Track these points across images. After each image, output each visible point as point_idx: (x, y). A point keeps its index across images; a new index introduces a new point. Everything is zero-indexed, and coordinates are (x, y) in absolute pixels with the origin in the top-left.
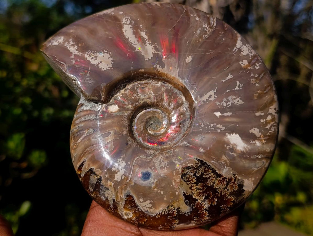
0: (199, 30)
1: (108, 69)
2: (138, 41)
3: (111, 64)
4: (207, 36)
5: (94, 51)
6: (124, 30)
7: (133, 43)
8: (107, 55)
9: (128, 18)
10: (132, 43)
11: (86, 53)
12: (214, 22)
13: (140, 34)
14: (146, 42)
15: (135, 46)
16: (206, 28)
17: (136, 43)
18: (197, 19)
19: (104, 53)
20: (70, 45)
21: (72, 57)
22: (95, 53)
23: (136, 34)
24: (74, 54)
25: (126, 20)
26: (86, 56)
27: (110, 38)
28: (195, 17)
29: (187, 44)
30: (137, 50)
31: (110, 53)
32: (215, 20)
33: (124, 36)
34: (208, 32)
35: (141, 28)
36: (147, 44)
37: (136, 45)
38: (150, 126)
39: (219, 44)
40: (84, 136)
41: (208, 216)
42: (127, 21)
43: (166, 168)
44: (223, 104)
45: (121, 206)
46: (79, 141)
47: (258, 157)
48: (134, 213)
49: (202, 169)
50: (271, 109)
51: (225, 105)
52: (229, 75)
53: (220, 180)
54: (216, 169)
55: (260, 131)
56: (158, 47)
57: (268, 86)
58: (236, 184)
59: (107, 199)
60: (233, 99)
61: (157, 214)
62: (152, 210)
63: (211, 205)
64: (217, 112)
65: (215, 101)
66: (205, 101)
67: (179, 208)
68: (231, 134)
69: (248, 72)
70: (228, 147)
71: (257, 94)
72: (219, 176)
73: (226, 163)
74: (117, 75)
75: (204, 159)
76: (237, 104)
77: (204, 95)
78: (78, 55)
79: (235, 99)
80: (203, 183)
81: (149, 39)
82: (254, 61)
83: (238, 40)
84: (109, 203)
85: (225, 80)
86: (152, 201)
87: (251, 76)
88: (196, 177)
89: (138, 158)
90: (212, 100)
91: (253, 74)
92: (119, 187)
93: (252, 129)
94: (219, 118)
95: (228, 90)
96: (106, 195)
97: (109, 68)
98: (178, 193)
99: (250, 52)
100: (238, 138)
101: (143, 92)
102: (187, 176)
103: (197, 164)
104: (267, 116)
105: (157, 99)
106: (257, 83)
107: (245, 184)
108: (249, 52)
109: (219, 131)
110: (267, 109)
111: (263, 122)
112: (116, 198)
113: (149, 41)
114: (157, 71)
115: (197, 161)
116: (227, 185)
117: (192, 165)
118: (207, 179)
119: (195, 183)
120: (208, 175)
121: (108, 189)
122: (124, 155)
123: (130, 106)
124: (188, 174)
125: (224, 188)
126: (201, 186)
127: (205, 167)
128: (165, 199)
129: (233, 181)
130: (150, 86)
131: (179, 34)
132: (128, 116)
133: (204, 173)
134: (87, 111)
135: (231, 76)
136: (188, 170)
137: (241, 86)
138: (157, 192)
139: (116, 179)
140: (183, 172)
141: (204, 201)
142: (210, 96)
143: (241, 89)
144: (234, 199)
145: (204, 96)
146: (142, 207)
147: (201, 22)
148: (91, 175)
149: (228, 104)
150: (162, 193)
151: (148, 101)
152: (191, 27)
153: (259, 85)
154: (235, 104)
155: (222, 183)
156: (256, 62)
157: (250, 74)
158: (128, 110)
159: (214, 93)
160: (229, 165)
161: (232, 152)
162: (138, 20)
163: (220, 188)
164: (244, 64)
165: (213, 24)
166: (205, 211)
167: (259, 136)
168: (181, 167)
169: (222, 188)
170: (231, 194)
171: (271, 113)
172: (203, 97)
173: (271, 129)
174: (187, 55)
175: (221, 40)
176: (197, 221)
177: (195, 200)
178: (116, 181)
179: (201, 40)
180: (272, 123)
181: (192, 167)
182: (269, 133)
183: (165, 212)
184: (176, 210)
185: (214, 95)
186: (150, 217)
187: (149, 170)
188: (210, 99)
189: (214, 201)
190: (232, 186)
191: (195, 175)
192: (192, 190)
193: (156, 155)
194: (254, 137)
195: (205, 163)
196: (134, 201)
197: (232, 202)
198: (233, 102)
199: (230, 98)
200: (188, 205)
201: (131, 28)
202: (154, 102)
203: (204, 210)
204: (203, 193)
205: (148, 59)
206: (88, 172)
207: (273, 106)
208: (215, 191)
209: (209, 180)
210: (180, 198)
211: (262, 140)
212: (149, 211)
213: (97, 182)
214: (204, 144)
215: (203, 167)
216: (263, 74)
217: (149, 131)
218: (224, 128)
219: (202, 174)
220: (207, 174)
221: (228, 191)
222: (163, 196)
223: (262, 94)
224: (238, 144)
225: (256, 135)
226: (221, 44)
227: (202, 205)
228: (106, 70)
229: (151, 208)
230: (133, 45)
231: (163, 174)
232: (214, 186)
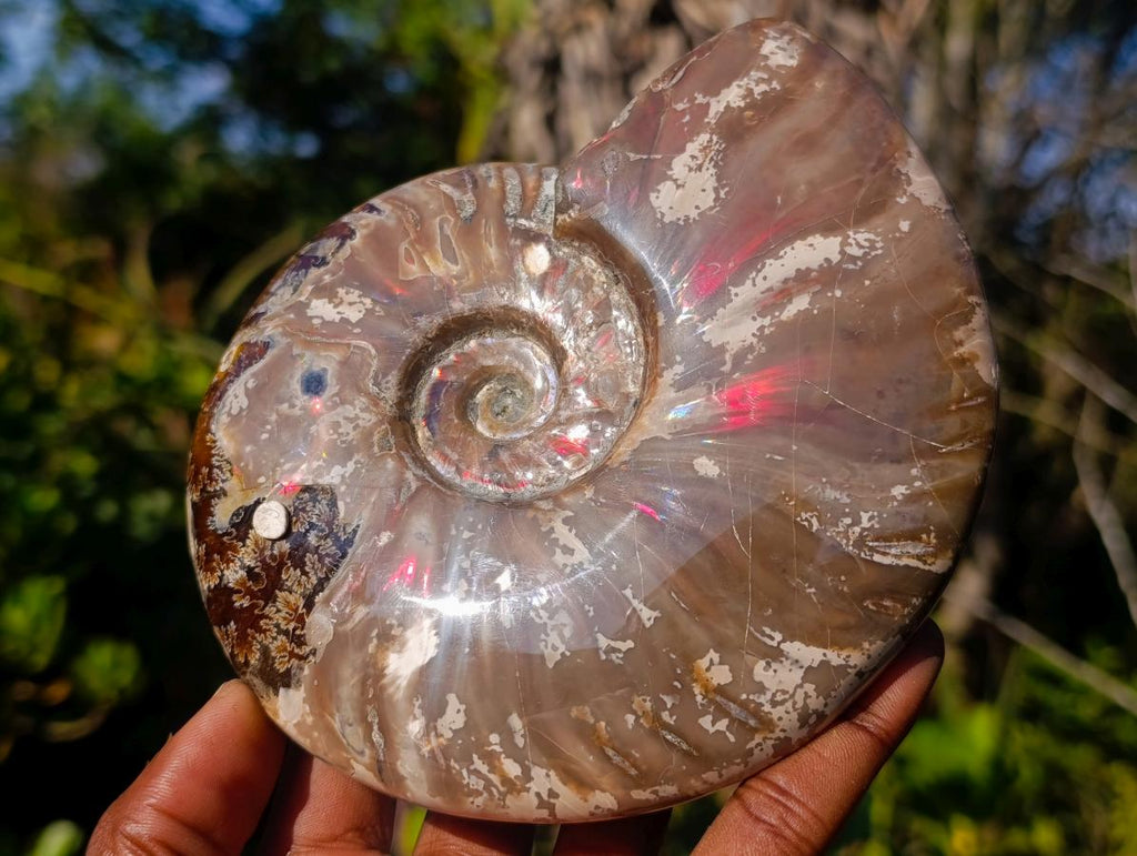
0: (838, 497)
1: (655, 214)
2: (770, 289)
3: (674, 219)
4: (815, 528)
5: (721, 160)
6: (817, 239)
7: (761, 275)
8: (708, 200)
9: (873, 247)
10: (759, 271)
11: (715, 138)
12: (895, 556)
13: (799, 292)
14: (769, 318)
15: (749, 282)
16: (856, 522)
17: (762, 285)
18: (899, 491)
19: (716, 190)
20: (752, 85)
21: (700, 99)
22: (717, 163)
23: (802, 279)
24: (713, 101)
25: (867, 244)
26: (704, 138)
27: (779, 198)
28: (908, 482)
29: (768, 456)
30: (734, 290)
31: (715, 207)
32: (914, 563)
33: (789, 241)
34: (839, 533)
35: (830, 294)
36: (760, 322)
37: (754, 285)
38: (504, 389)
39: (784, 571)
40: (456, 195)
41: (209, 588)
42: (861, 247)
43: (335, 436)
45: (247, 335)
46: (444, 187)
47: (372, 730)
48: (227, 374)
49: (329, 547)
50: (548, 775)
52: (655, 610)
53: (298, 607)
54: (326, 592)
55: (456, 733)
56: (750, 357)
57: (634, 766)
58: (289, 661)
60: (559, 628)
61: (214, 434)
62: (225, 418)
63: (232, 591)
66: (553, 536)
67: (225, 495)
68: (435, 627)
69: (676, 683)
70: (395, 622)
71: (592, 721)
72: (309, 605)
73: (346, 621)
75: (358, 550)
76: (542, 645)
77: (574, 531)
78: (707, 114)
79: (561, 636)
80: (290, 553)
81: (781, 325)
82: (734, 709)
83: (825, 651)
85: (630, 597)
86: (244, 413)
87: (665, 698)
88: (307, 531)
89: (370, 355)
90: (554, 559)
91: (673, 704)
92: (292, 316)
93: (461, 703)
94: (492, 585)
95: (592, 609)
96: (280, 291)
97: (659, 215)
98: (261, 484)
99: (779, 698)
100: (425, 654)
101: (603, 343)
102: (311, 504)
103: (344, 528)
104: (515, 761)
106: (637, 720)
107: (292, 691)
108: (774, 695)
110: (544, 759)
111: (491, 744)
112: (269, 317)
113: (769, 326)
114: (664, 369)
115: (354, 527)
116: (286, 633)
117: (342, 515)
118: (302, 566)
119: (290, 531)
120: (313, 568)
121: (295, 290)
122: (382, 313)
124: (314, 507)
125: (277, 626)
126: (280, 550)
127: (334, 556)
128: (248, 449)
129: (296, 651)
130: (623, 360)
131: (812, 424)
132: (517, 308)
133: (319, 555)
135: (649, 619)
136: (328, 505)
137: (613, 656)
138: (267, 422)
139: (315, 303)
140: (323, 489)
141: (242, 567)
142: (568, 551)
143: (603, 657)
144: (252, 662)
145: (570, 531)
146: (235, 390)
147: (883, 502)
148: (338, 239)
149: (542, 612)
150: (264, 436)
151: (569, 364)
152: (852, 469)
153: (630, 727)
154: (543, 636)
155: (291, 615)
156: (733, 720)
157: (672, 691)
159: (581, 563)
160: (341, 629)
161: (378, 636)
162: (867, 283)
163: (278, 611)
164: (708, 669)
165: (884, 554)
166: (219, 574)
167: (440, 729)
168: (336, 481)
169: (278, 618)
170: (265, 652)
171: (533, 774)
172: (567, 527)
173: (473, 777)
174: (722, 459)
175: (806, 579)
176: (198, 557)
177: (244, 537)
178: (309, 306)
179: (792, 503)
180: (495, 778)
181: (335, 516)
182: (457, 767)
183: (218, 455)
184: (221, 485)
185: (574, 564)
186: (210, 417)
187: (332, 389)
188: (558, 551)
189: (244, 597)
190: (285, 649)
191: (313, 526)
193: (376, 405)
194: (434, 713)
195: (344, 555)
196: (252, 365)
197: (246, 657)
198: (548, 631)
199: (563, 617)
200: (232, 519)
201: (827, 260)
203: (222, 571)
204: (263, 560)
205: (704, 333)
206: (350, 228)
207: (560, 783)
208: (269, 596)
209: (298, 572)
210: (250, 492)
211: (429, 742)
212: (223, 412)
213: (317, 258)
214: (406, 545)
215: (334, 548)
216: (685, 747)
217: (487, 387)
219: (314, 550)
220: (313, 564)
221: (273, 638)
222: (254, 441)
223: (598, 738)
224: (406, 655)
225: (441, 717)
226: (786, 581)
227: (233, 561)
228: (652, 207)
229: (229, 414)
230: (754, 274)
231: (317, 431)
232: (281, 590)
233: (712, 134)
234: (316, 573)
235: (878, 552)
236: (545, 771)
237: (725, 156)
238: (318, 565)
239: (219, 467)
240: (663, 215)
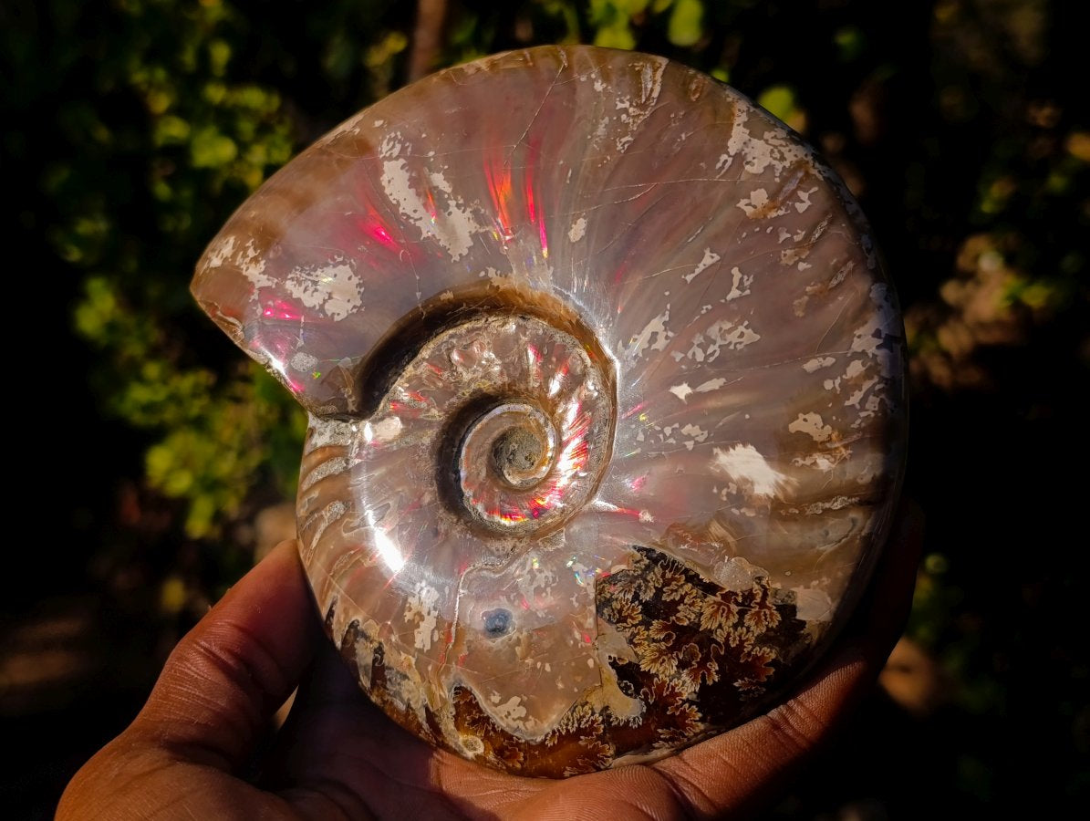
0: (603, 125)
1: (353, 313)
2: (425, 205)
3: (359, 296)
4: (630, 139)
5: (310, 266)
6: (384, 179)
7: (412, 215)
8: (344, 271)
9: (395, 138)
10: (409, 217)
11: (290, 276)
12: (654, 82)
13: (429, 181)
14: (449, 202)
15: (418, 224)
16: (625, 111)
17: (421, 212)
18: (599, 86)
19: (336, 265)
20: (248, 260)
21: (255, 296)
22: (312, 270)
23: (417, 182)
24: (258, 285)
25: (392, 143)
26: (289, 285)
27: (348, 213)
28: (592, 82)
29: (568, 182)
30: (425, 235)
31: (350, 263)
32: (660, 73)
33: (384, 198)
34: (634, 122)
35: (432, 160)
36: (453, 208)
37: (421, 219)
38: (510, 461)
39: (668, 156)
40: (323, 526)
41: (701, 720)
42: (393, 146)
43: (549, 590)
44: (694, 354)
45: (448, 725)
46: (314, 544)
47: (830, 509)
48: (486, 738)
49: (655, 577)
50: (859, 337)
51: (700, 357)
52: (704, 254)
53: (715, 602)
54: (698, 571)
55: (825, 422)
56: (483, 210)
57: (845, 263)
58: (769, 608)
59: (409, 706)
60: (723, 334)
61: (546, 736)
62: (530, 724)
63: (703, 686)
64: (680, 384)
65: (668, 349)
66: (640, 355)
67: (607, 708)
68: (727, 450)
69: (768, 231)
70: (724, 492)
71: (806, 298)
72: (711, 588)
73: (727, 545)
74: (380, 328)
75: (657, 542)
76: (739, 347)
77: (635, 336)
78: (269, 287)
79: (730, 331)
80: (663, 619)
81: (455, 192)
82: (790, 187)
83: (735, 125)
84: (416, 716)
85: (693, 276)
86: (525, 698)
87: (781, 240)
88: (641, 603)
89: (471, 572)
90: (661, 350)
91: (787, 232)
92: (430, 668)
93: (798, 418)
94: (686, 403)
95: (705, 307)
96: (405, 696)
97: (355, 311)
98: (595, 662)
99: (778, 156)
100: (753, 457)
101: (468, 359)
102: (614, 604)
103: (638, 562)
104: (848, 365)
105: (509, 375)
106: (804, 261)
107: (799, 604)
108: (775, 159)
109: (690, 445)
110: (844, 339)
111: (834, 387)
112: (430, 700)
113: (456, 199)
114: (492, 286)
115: (635, 552)
116: (742, 614)
117: (623, 567)
118: (675, 604)
119: (641, 623)
120: (676, 591)
121: (405, 677)
122: (431, 569)
123: (434, 412)
124: (617, 599)
125: (735, 626)
126: (660, 631)
127: (664, 568)
128: (560, 686)
129: (758, 600)
130: (485, 338)
131: (542, 153)
132: (433, 443)
133: (663, 586)
134: (323, 448)
135: (712, 257)
136: (615, 584)
137: (747, 284)
138: (534, 668)
139: (418, 645)
140: (600, 594)
141: (678, 674)
142: (654, 335)
143: (748, 292)
144: (773, 656)
145: (635, 340)
146: (502, 718)
147: (609, 95)
148: (358, 642)
149: (709, 351)
150: (548, 668)
151: (486, 386)
152: (580, 119)
153: (809, 266)
154: (732, 347)
155: (724, 610)
156: (798, 188)
157: (775, 234)
158: (430, 425)
159: (664, 323)
160: (734, 549)
161: (739, 508)
162: (424, 135)
163: (720, 626)
164: (755, 207)
165: (652, 90)
166: (687, 705)
167: (824, 438)
168: (592, 579)
169: (727, 625)
170: (762, 640)
171: (860, 350)
172: (632, 343)
173: (867, 406)
174: (570, 218)
175: (674, 141)
176: (672, 739)
177: (648, 676)
178: (420, 651)
179: (609, 158)
180: (867, 385)
181: (625, 574)
182: (858, 421)
183: (567, 725)
184: (597, 715)
185: (665, 330)
186: (529, 747)
187: (503, 603)
188: (654, 347)
189: (709, 670)
190: (758, 614)
191: (636, 597)
192: (636, 645)
193: (519, 555)
194: (809, 445)
195: (663, 556)
196: (477, 703)
197: (769, 665)
198: (727, 343)
199: (714, 331)
200: (631, 695)
201: (402, 168)
202: (504, 384)
203: (684, 702)
204: (671, 650)
205: (460, 255)
206: (347, 632)
207: (867, 326)
208: (706, 639)
209: (681, 607)
210: (604, 676)
211: (836, 448)
212: (523, 728)
213: (375, 660)
214: (652, 494)
215: (656, 570)
216: (825, 223)
217: (507, 476)
218: (706, 433)
219: (659, 592)
220: (672, 591)
221: (748, 631)
222: (552, 678)
223: (821, 292)
224: (754, 476)
225: (812, 437)
226: (675, 155)
227: (673, 688)
228: (347, 317)
229: (525, 719)
230: (412, 221)
231: (543, 610)
232: (699, 625)
233: (286, 279)
234: (682, 586)
235: (650, 94)
236: (855, 339)
237: (308, 264)
238: (673, 586)
239: (579, 721)
240: (355, 307)
